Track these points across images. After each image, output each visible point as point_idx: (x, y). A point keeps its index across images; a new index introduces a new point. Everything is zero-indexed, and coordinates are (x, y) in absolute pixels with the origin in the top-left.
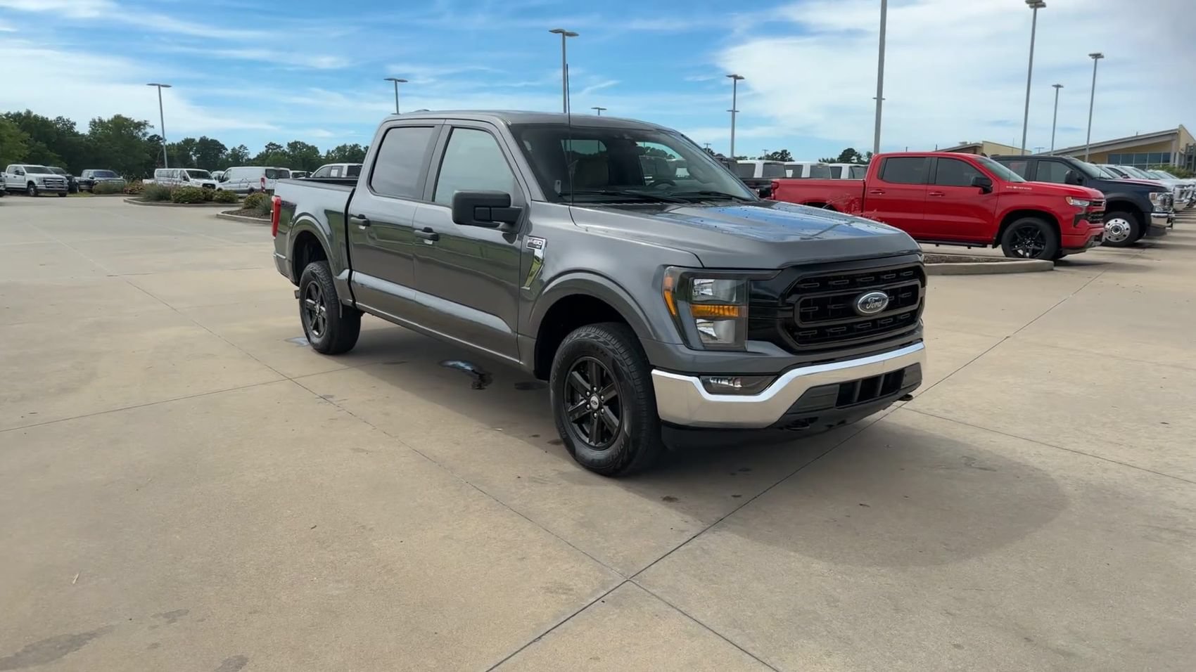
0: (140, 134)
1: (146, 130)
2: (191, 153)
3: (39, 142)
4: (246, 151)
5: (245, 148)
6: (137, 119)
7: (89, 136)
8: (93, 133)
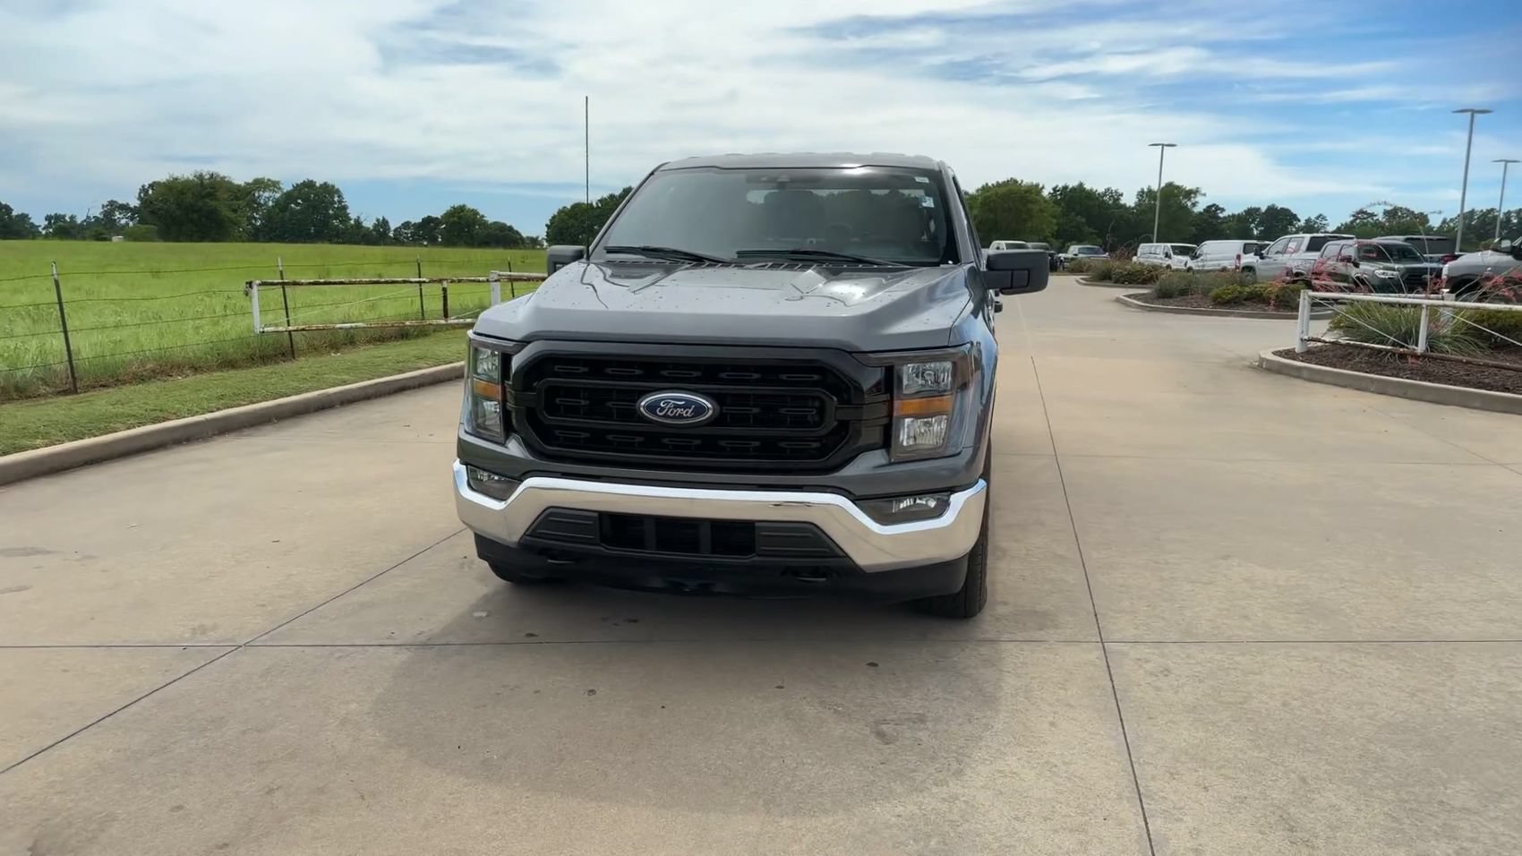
0: (1189, 204)
1: (1197, 200)
2: (1252, 225)
3: (1079, 217)
4: (1324, 222)
5: (1324, 218)
6: (1188, 185)
7: (1133, 208)
8: (1138, 205)
